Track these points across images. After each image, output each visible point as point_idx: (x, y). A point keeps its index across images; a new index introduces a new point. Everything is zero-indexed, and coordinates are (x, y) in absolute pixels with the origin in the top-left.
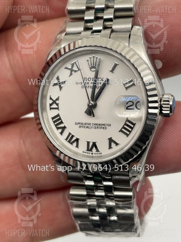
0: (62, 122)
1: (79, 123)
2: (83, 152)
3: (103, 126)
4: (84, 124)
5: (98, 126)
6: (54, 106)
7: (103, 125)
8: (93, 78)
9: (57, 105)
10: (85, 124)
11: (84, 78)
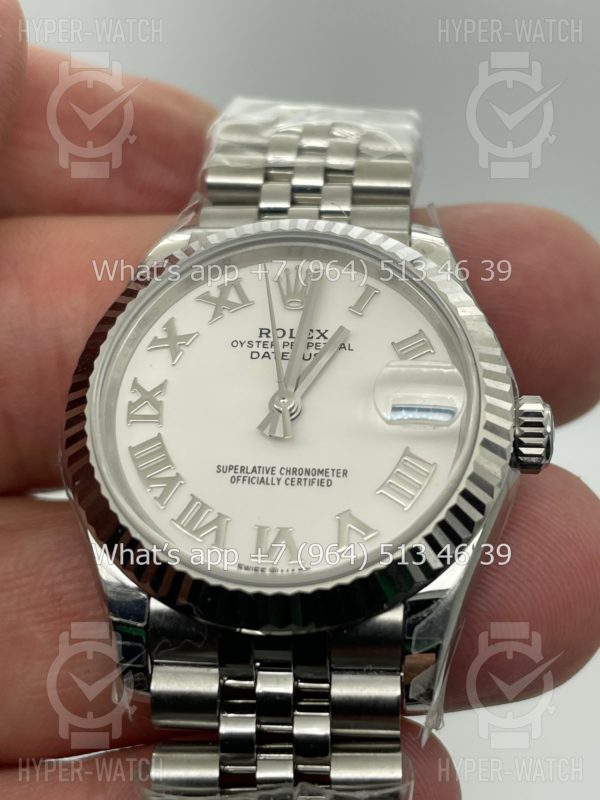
0: (167, 461)
1: (231, 468)
4: (250, 471)
6: (148, 410)
7: (320, 472)
8: (292, 330)
9: (158, 405)
10: (254, 470)
11: (261, 330)
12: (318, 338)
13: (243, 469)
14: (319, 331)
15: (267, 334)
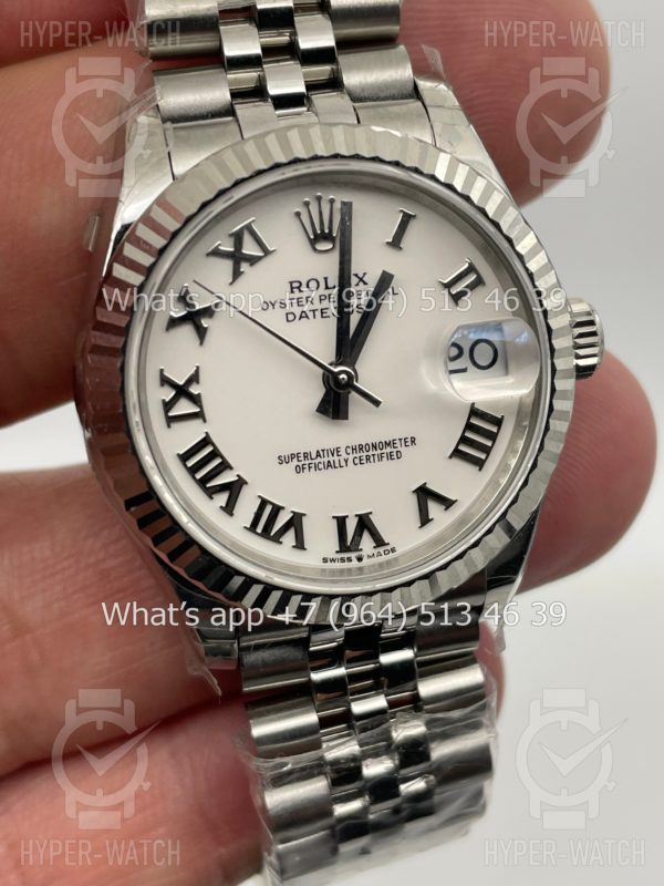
0: (225, 466)
1: (293, 456)
2: (325, 560)
3: (386, 450)
4: (314, 456)
5: (369, 452)
6: (184, 407)
7: (388, 444)
9: (196, 400)
10: (318, 455)
11: (291, 283)
12: (357, 285)
13: (306, 456)
14: (356, 275)
15: (299, 288)
